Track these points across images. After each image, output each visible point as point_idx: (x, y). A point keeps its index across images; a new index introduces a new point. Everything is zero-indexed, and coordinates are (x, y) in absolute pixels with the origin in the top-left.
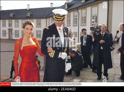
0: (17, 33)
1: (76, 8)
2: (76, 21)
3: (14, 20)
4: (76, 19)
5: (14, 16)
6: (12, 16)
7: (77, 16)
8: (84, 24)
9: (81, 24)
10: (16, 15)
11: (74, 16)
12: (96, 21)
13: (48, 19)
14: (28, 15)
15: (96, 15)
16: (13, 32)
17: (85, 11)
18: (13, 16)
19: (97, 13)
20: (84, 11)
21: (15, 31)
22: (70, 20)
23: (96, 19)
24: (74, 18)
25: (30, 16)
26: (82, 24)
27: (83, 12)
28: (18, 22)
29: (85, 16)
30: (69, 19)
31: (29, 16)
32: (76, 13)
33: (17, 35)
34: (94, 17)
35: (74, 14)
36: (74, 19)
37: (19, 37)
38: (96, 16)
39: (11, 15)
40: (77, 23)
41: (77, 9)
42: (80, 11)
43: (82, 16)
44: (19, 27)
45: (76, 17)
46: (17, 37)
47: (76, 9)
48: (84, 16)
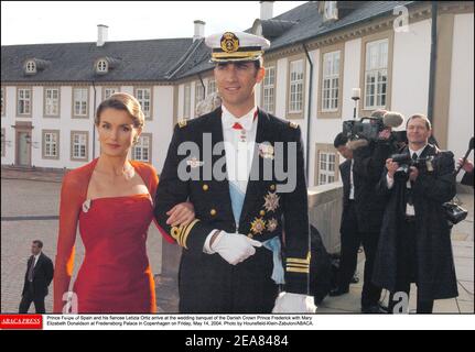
0: (51, 143)
1: (297, 43)
2: (301, 97)
3: (41, 89)
4: (300, 87)
5: (40, 69)
6: (31, 71)
7: (302, 76)
8: (330, 110)
9: (319, 108)
10: (48, 66)
11: (291, 76)
12: (384, 97)
13: (181, 87)
14: (101, 67)
15: (383, 75)
16: (36, 135)
17: (336, 54)
18: (35, 71)
19: (385, 63)
20: (332, 56)
21: (44, 131)
22: (273, 91)
23: (384, 91)
24: (292, 83)
25: (106, 70)
26: (323, 110)
27: (331, 59)
28: (57, 95)
29: (337, 75)
30: (269, 86)
31: (102, 70)
32: (299, 65)
33: (52, 151)
34: (373, 80)
35: (289, 69)
36: (291, 88)
37: (58, 158)
38: (384, 79)
39: (30, 67)
40: (301, 105)
41: (305, 45)
42: (315, 55)
43: (326, 77)
44: (58, 117)
45: (297, 82)
46: (51, 158)
47: (301, 47)
48: (331, 76)
